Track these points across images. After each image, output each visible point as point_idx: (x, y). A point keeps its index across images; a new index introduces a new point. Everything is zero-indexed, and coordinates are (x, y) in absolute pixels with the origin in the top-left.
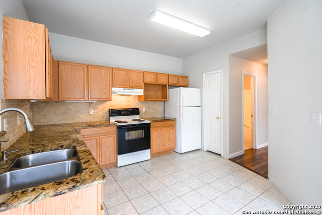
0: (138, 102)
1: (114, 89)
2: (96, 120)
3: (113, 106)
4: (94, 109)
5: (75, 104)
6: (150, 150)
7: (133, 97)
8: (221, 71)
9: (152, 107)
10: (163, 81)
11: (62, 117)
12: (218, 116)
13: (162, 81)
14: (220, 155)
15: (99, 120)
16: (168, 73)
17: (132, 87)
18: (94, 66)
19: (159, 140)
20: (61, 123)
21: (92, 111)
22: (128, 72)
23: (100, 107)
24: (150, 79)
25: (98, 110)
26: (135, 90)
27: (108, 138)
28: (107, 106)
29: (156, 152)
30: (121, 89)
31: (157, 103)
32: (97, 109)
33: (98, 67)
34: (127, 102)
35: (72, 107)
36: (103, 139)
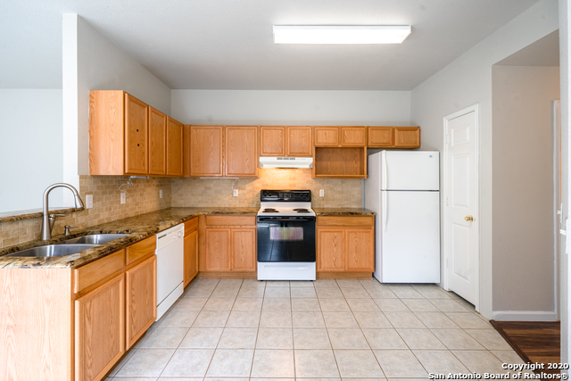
0: (310, 179)
1: (262, 159)
2: (242, 205)
3: (267, 185)
4: (240, 189)
5: (215, 182)
6: (314, 264)
7: (301, 171)
8: (476, 107)
9: (339, 189)
10: (355, 139)
11: (200, 198)
12: (470, 215)
13: (352, 141)
14: (474, 306)
15: (247, 206)
16: (366, 125)
17: (293, 155)
18: (233, 127)
19: (335, 249)
20: (200, 206)
21: (236, 193)
22: (284, 129)
23: (249, 187)
24: (326, 139)
25: (246, 192)
26: (298, 160)
27: (243, 233)
28: (259, 185)
29: (329, 270)
30: (274, 159)
31: (350, 182)
32: (244, 189)
33: (239, 127)
34: (290, 179)
35: (211, 185)
36: (236, 234)
